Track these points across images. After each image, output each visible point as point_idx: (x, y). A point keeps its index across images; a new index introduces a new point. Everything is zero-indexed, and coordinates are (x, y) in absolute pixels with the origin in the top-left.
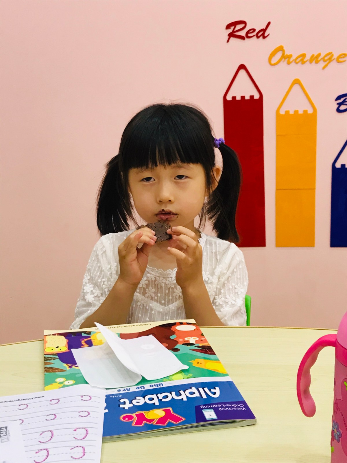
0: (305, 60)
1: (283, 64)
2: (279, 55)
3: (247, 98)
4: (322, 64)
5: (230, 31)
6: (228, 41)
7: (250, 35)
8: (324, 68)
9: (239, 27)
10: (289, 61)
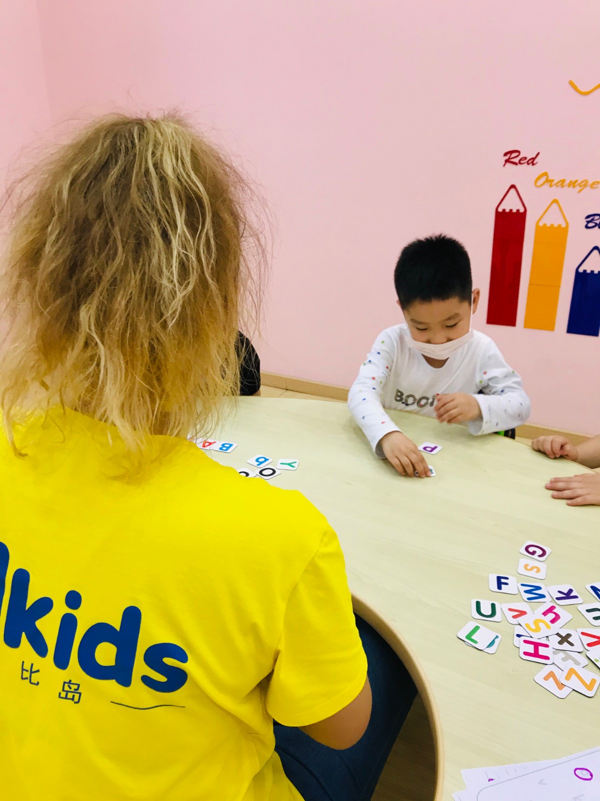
0: (565, 184)
1: (546, 186)
2: (543, 179)
3: (514, 211)
4: (578, 188)
5: (507, 157)
6: (504, 165)
7: (522, 162)
8: (579, 192)
9: (514, 155)
10: (551, 184)
